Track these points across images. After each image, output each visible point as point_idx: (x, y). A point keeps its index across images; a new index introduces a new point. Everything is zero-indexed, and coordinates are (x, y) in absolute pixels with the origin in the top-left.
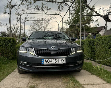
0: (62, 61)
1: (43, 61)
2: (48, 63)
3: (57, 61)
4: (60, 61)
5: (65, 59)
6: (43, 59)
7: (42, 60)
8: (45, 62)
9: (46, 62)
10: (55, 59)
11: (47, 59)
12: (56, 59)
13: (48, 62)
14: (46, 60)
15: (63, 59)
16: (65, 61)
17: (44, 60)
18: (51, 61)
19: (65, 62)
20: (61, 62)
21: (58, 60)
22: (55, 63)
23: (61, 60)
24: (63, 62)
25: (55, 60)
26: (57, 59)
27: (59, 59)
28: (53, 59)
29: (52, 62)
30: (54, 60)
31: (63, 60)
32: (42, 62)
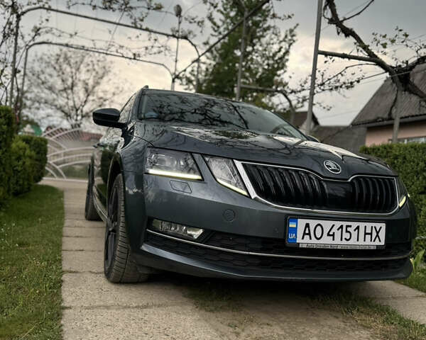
0: (374, 234)
1: (295, 230)
2: (314, 241)
3: (354, 234)
4: (366, 234)
5: (383, 226)
6: (295, 218)
7: (292, 225)
8: (305, 234)
9: (309, 234)
10: (345, 224)
11: (313, 223)
12: (349, 223)
13: (319, 236)
14: (307, 225)
15: (378, 225)
16: (382, 234)
17: (302, 223)
18: (329, 235)
19: (383, 243)
20: (368, 237)
21: (358, 228)
22: (344, 242)
23: (368, 231)
24: (377, 243)
25: (347, 226)
26: (355, 225)
27: (362, 225)
28: (338, 224)
29: (333, 235)
30: (341, 227)
31: (378, 233)
32: (291, 236)
